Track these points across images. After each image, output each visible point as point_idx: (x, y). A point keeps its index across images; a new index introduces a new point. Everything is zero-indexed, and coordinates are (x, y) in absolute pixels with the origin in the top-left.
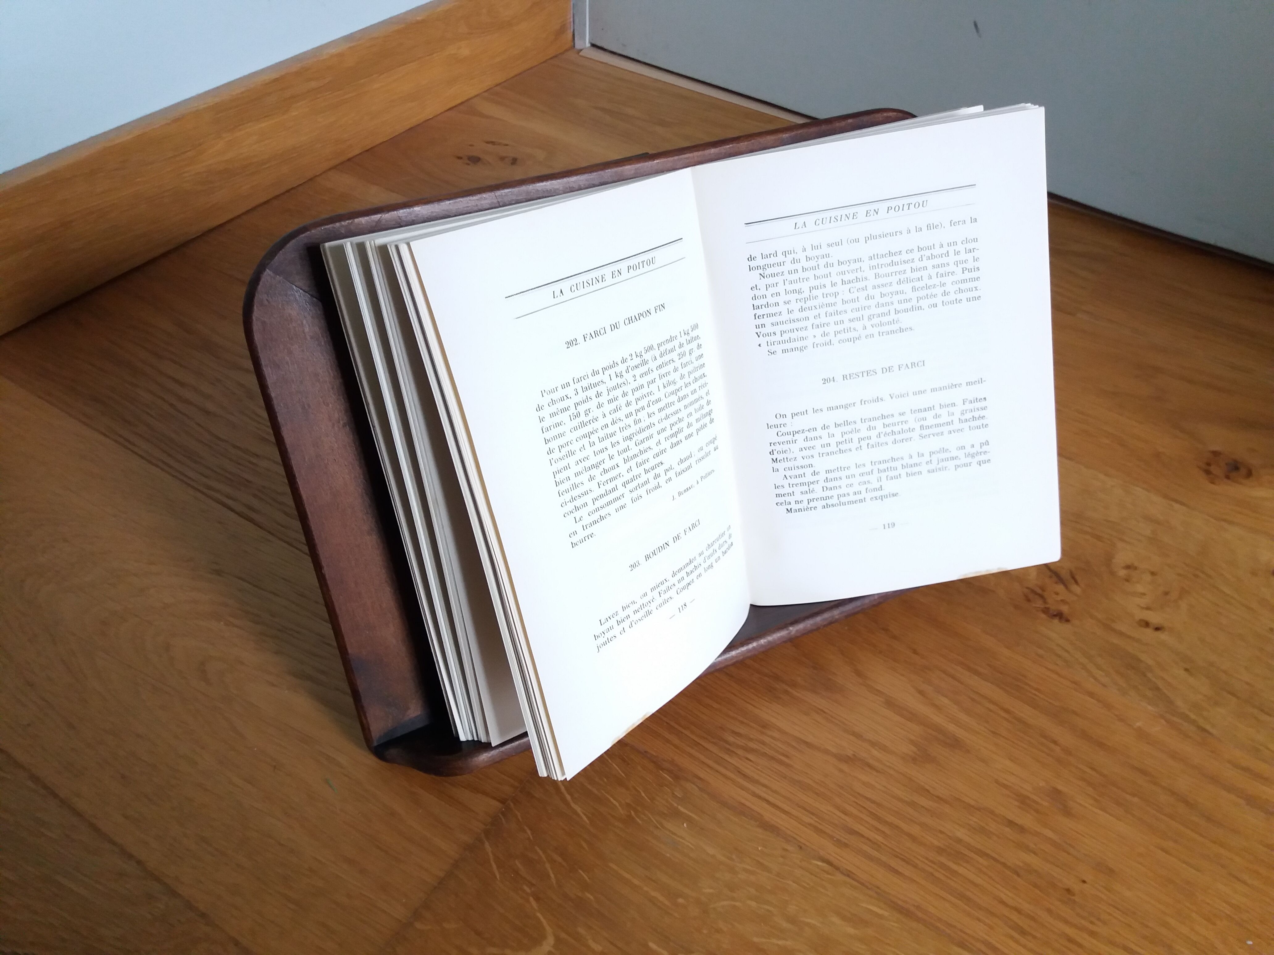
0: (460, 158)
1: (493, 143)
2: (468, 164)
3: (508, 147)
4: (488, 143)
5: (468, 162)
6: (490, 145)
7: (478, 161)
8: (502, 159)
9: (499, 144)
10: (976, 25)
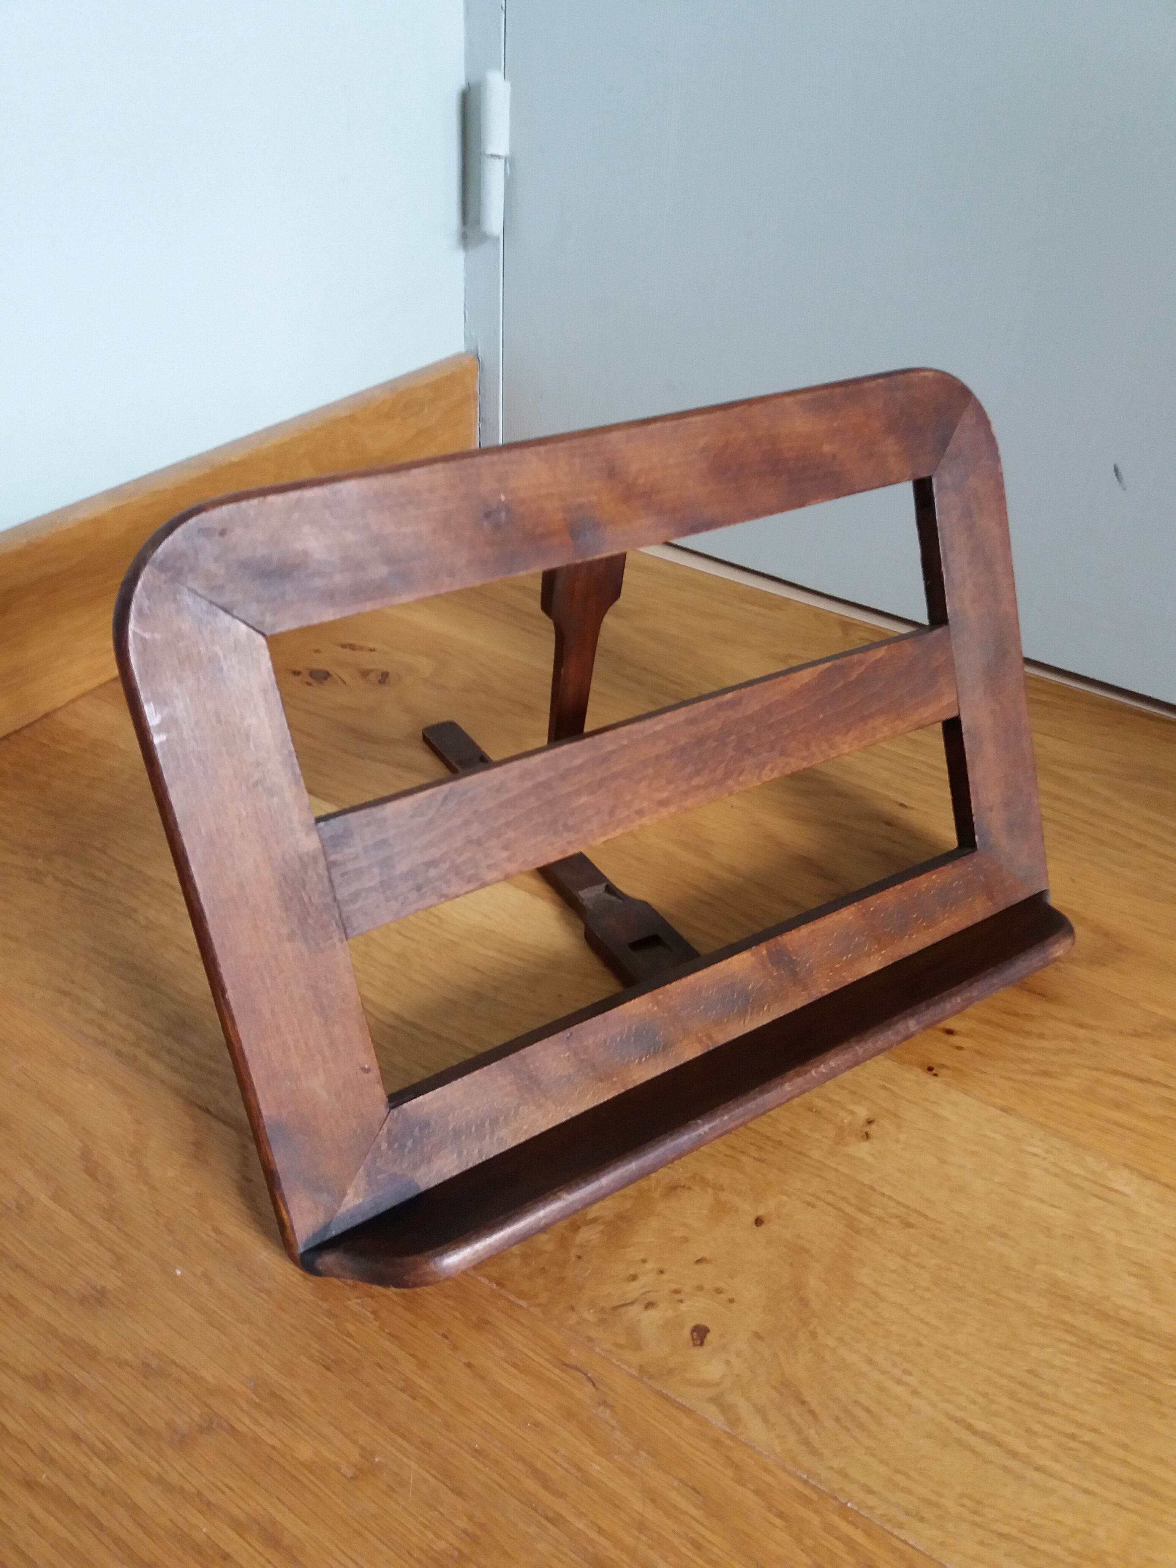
0: (296, 673)
1: (352, 647)
2: (309, 684)
3: (373, 653)
4: (344, 646)
5: (310, 680)
6: (347, 651)
7: (326, 679)
8: (365, 674)
9: (361, 648)
10: (1116, 470)
